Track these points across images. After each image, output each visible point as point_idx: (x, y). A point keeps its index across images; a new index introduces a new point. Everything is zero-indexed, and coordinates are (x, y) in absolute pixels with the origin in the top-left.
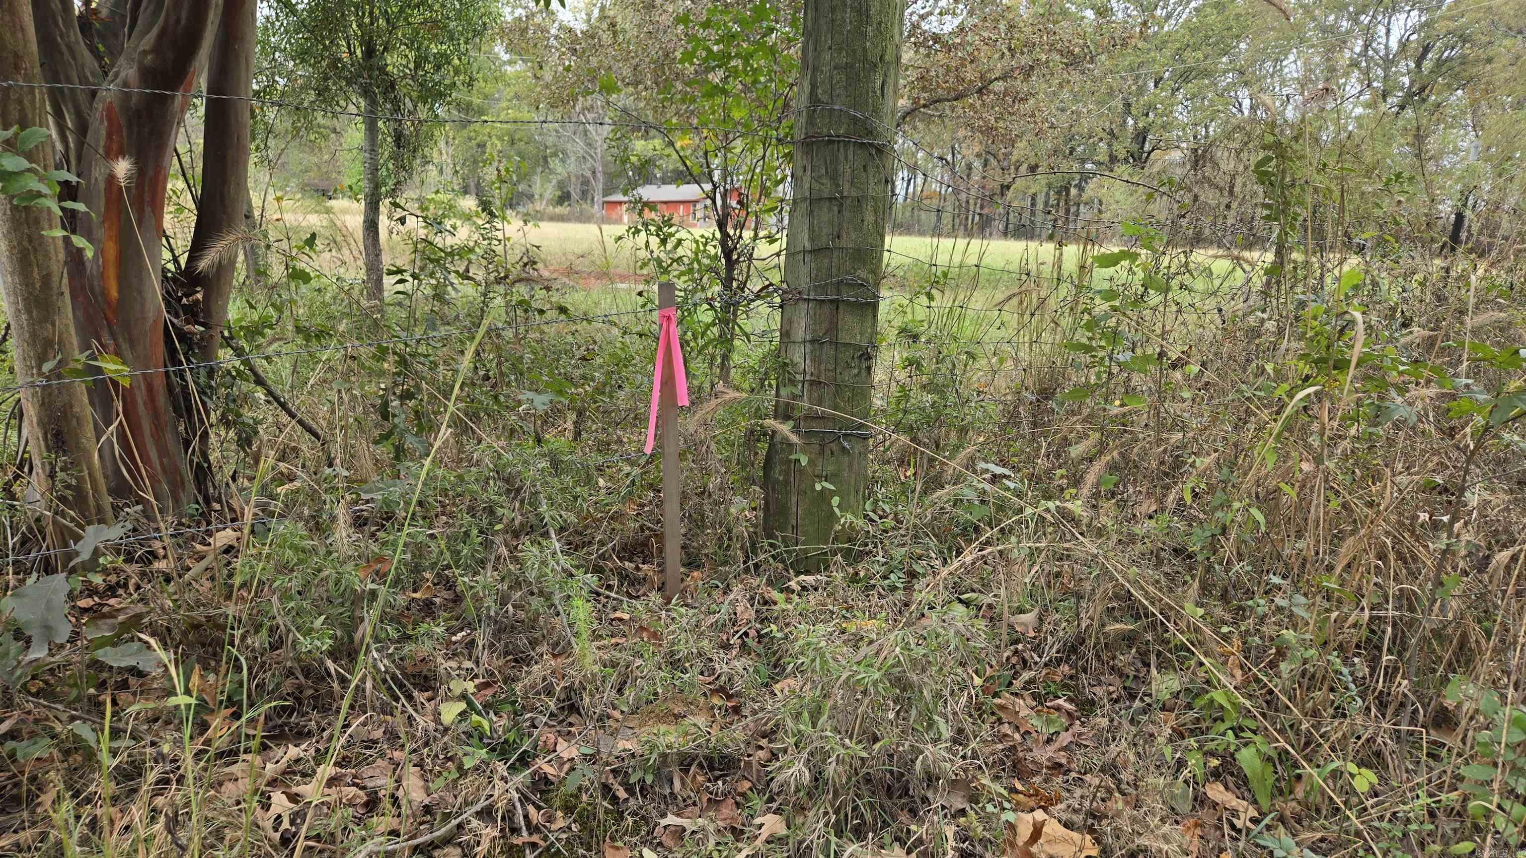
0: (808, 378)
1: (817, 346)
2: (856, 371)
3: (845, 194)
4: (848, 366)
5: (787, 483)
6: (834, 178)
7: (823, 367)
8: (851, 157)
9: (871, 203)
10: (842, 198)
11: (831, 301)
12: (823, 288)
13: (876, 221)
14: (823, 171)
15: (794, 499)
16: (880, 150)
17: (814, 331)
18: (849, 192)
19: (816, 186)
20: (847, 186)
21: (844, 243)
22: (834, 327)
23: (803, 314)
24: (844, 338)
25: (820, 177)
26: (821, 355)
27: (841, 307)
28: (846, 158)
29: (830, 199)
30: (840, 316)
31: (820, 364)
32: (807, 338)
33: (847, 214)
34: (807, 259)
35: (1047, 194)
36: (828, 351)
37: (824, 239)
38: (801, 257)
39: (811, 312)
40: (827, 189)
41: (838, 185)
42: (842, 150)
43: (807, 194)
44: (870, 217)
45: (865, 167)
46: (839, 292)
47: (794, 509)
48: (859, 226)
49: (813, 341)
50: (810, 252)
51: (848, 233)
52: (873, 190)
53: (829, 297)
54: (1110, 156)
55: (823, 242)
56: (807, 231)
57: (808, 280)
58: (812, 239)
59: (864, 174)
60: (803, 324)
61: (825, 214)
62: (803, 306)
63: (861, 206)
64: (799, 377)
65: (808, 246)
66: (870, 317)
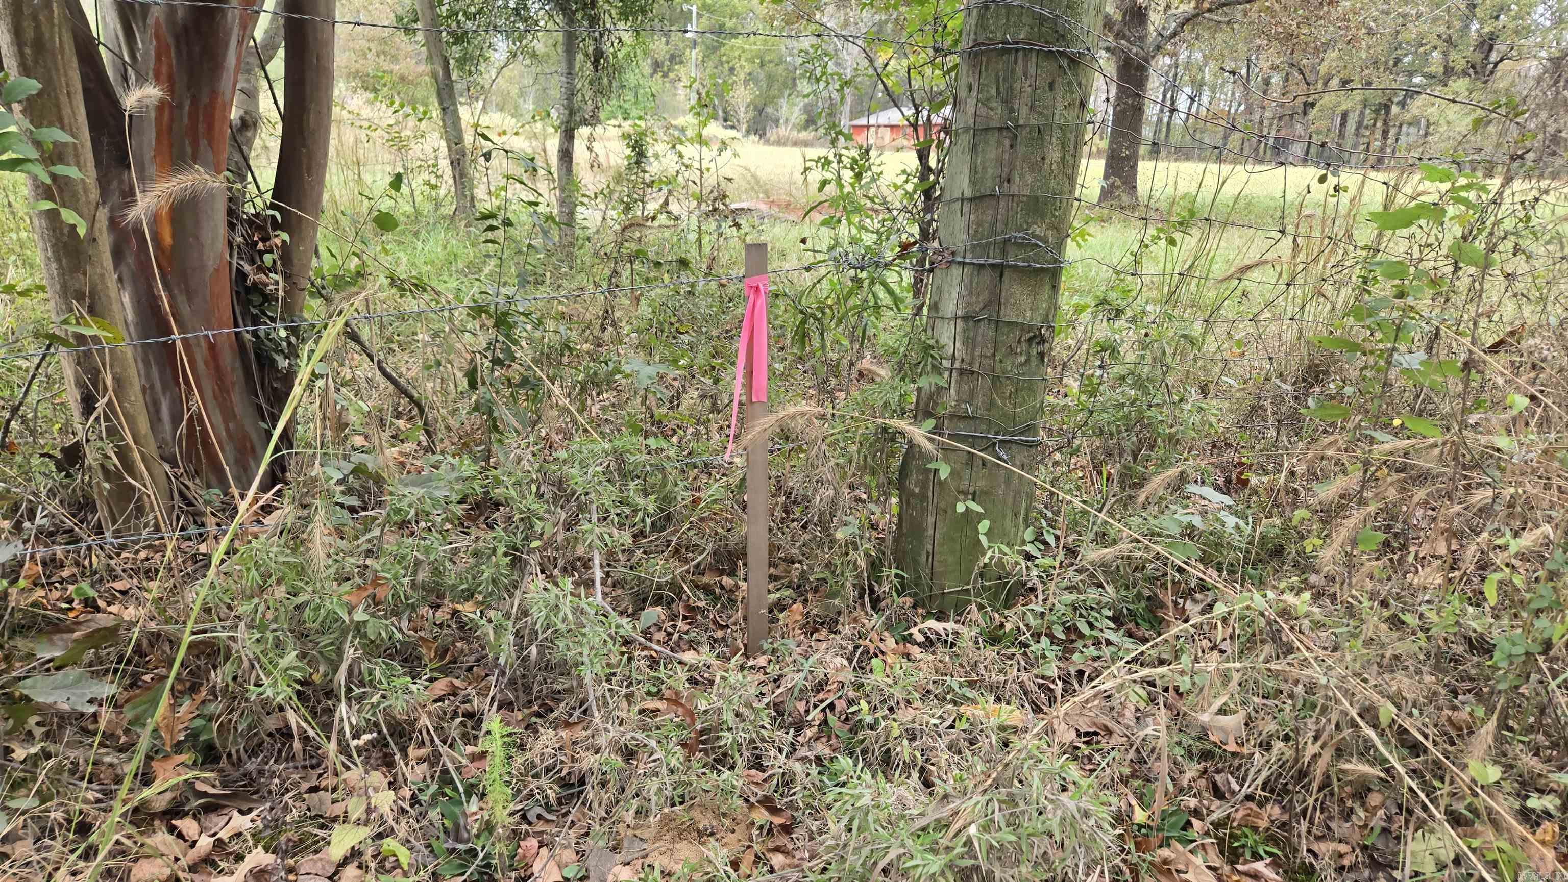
0: (957, 365)
1: (971, 324)
2: (1023, 359)
3: (1021, 122)
4: (1011, 351)
5: (923, 497)
6: (1007, 101)
7: (977, 353)
8: (1032, 71)
9: (1057, 133)
10: (1017, 127)
11: (992, 266)
12: (984, 249)
13: (1063, 158)
14: (993, 92)
15: (931, 520)
16: (1074, 62)
17: (969, 304)
18: (1028, 119)
19: (982, 111)
20: (1024, 111)
21: (1015, 189)
22: (995, 301)
23: (955, 282)
24: (1009, 315)
25: (988, 100)
26: (976, 335)
27: (1006, 273)
28: (1026, 74)
29: (1000, 129)
30: (1005, 286)
31: (973, 349)
32: (960, 313)
33: (1021, 150)
34: (966, 209)
35: (1362, 113)
36: (986, 331)
37: (989, 183)
38: (958, 205)
39: (966, 280)
40: (997, 114)
41: (1011, 110)
42: (1020, 62)
43: (971, 122)
44: (1054, 154)
45: (1051, 86)
46: (1004, 252)
47: (931, 532)
48: (1037, 165)
49: (965, 318)
50: (970, 200)
51: (1022, 176)
52: (1061, 115)
53: (991, 261)
54: (1446, 67)
55: (989, 185)
56: (967, 171)
57: (965, 237)
58: (973, 183)
59: (1049, 95)
60: (955, 295)
61: (992, 152)
62: (956, 271)
63: (1042, 139)
64: (946, 364)
65: (968, 193)
66: (1047, 287)
